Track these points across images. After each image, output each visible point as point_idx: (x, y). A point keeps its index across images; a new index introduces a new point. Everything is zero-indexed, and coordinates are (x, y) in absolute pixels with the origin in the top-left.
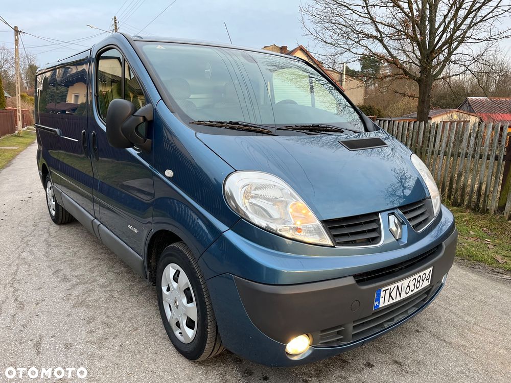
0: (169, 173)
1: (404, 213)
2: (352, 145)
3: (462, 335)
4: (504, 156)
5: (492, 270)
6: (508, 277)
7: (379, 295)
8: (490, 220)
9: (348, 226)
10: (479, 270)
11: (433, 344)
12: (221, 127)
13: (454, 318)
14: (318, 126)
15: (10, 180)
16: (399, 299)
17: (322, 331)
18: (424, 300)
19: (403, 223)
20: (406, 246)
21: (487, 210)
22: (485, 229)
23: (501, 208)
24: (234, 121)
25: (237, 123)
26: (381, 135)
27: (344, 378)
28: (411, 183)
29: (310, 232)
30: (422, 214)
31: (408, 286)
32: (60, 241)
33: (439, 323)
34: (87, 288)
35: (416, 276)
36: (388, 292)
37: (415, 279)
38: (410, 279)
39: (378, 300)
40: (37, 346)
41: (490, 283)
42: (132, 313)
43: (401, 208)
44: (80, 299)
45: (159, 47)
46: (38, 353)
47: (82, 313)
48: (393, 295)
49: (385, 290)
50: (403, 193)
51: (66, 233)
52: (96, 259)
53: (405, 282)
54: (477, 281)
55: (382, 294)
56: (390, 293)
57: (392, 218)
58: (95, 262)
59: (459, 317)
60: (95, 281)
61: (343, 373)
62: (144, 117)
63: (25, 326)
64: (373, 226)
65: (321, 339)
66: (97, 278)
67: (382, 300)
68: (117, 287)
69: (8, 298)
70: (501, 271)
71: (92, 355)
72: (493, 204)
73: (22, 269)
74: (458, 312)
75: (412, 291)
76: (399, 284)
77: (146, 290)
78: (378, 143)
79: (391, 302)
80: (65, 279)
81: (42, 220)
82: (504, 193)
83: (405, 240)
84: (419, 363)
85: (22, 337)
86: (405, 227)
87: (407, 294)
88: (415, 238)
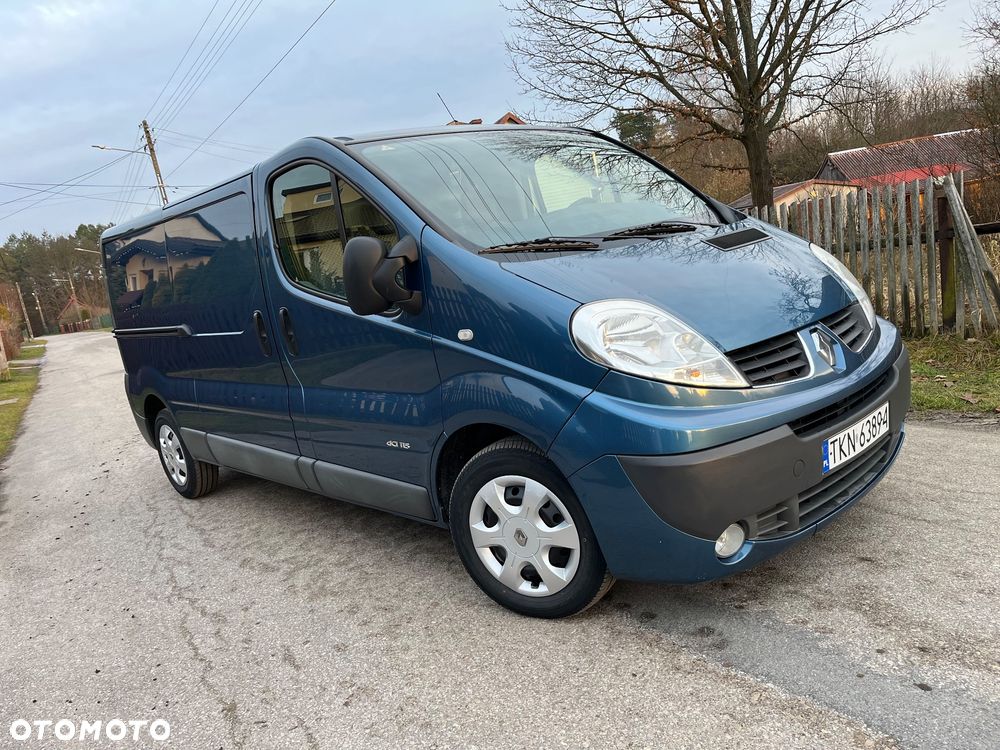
0: (465, 334)
1: (832, 327)
2: (724, 243)
3: (948, 509)
4: (936, 232)
5: (962, 417)
6: (993, 420)
7: (826, 449)
8: (936, 345)
9: (760, 357)
10: (941, 420)
11: (911, 528)
12: (522, 251)
13: (928, 491)
14: (659, 226)
15: (45, 453)
16: (853, 454)
17: (759, 516)
18: (882, 461)
19: (833, 342)
20: (846, 373)
21: (926, 329)
22: (931, 361)
23: (949, 322)
24: (541, 238)
25: (546, 241)
26: (752, 223)
27: (796, 592)
28: (817, 288)
29: (709, 371)
30: (853, 328)
31: (862, 434)
32: (217, 521)
33: (906, 501)
34: (315, 572)
35: (870, 418)
37: (868, 421)
38: (862, 423)
39: (827, 458)
40: (289, 658)
41: (966, 434)
42: (415, 587)
43: (824, 320)
44: (315, 588)
45: (384, 148)
46: (297, 667)
47: (330, 604)
48: (845, 448)
49: (833, 442)
50: (808, 304)
51: (212, 506)
52: (299, 532)
53: (857, 428)
54: (943, 436)
55: (831, 447)
56: (841, 446)
57: (815, 335)
58: (303, 536)
59: (935, 487)
60: (321, 560)
61: (791, 588)
62: (405, 258)
63: (245, 641)
64: (794, 352)
65: (760, 530)
66: (323, 556)
67: (831, 458)
68: (366, 559)
69: (187, 615)
70: (977, 415)
71: (389, 650)
72: (933, 319)
73: (181, 573)
74: (929, 481)
75: (868, 441)
76: (850, 431)
77: (415, 554)
78: (754, 236)
79: (844, 459)
80: (266, 568)
81: (157, 499)
82: (948, 294)
83: (842, 366)
84: (897, 554)
85: (253, 655)
86: (838, 348)
87: (862, 445)
88: (854, 361)
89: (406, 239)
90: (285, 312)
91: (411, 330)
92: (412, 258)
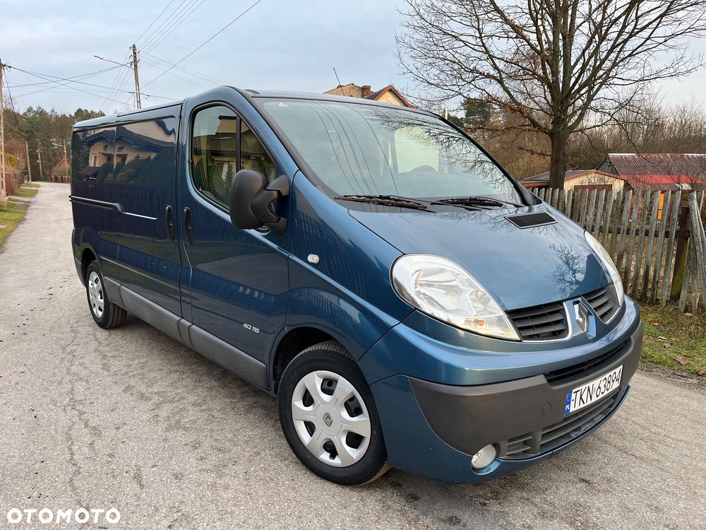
0: (313, 258)
1: (590, 301)
2: (521, 222)
3: (652, 449)
4: (677, 231)
5: (673, 374)
6: (695, 381)
7: (570, 397)
8: (662, 313)
9: (532, 317)
10: (658, 373)
11: (621, 459)
12: (368, 202)
13: (640, 430)
14: (475, 199)
15: (13, 271)
16: (589, 402)
17: (510, 441)
18: (610, 406)
19: (589, 314)
20: (595, 340)
21: (657, 300)
22: (656, 324)
23: (675, 298)
24: (384, 194)
25: (388, 198)
26: (544, 207)
27: (528, 499)
28: (582, 265)
29: (491, 323)
30: (606, 303)
31: (599, 387)
32: (117, 350)
33: (623, 436)
34: (176, 407)
35: (607, 376)
36: (579, 393)
37: (605, 379)
38: (600, 379)
39: (569, 403)
40: (138, 478)
41: (674, 388)
42: (245, 436)
43: (585, 295)
44: (173, 422)
45: (281, 104)
46: (142, 486)
47: (180, 437)
48: (584, 397)
49: (576, 392)
50: (575, 277)
51: (118, 338)
52: (173, 371)
53: (596, 383)
54: (657, 386)
55: (573, 396)
56: (581, 396)
57: (576, 307)
58: (175, 376)
59: (645, 428)
60: (183, 398)
61: (525, 495)
62: (279, 192)
63: (111, 456)
64: (558, 317)
65: (509, 451)
66: (185, 395)
67: (572, 403)
68: (216, 404)
69: (74, 424)
70: (684, 374)
71: (214, 485)
72: (664, 294)
73: (80, 387)
74: (642, 422)
75: (603, 393)
76: (590, 384)
77: (254, 407)
78: (544, 219)
79: (582, 406)
80: (142, 397)
81: (80, 323)
82: (677, 277)
83: (593, 334)
84: (609, 480)
85: (112, 469)
86: (592, 319)
87: (597, 396)
88: (602, 331)
89: (282, 178)
90: (188, 210)
91: (275, 246)
92: (284, 192)
